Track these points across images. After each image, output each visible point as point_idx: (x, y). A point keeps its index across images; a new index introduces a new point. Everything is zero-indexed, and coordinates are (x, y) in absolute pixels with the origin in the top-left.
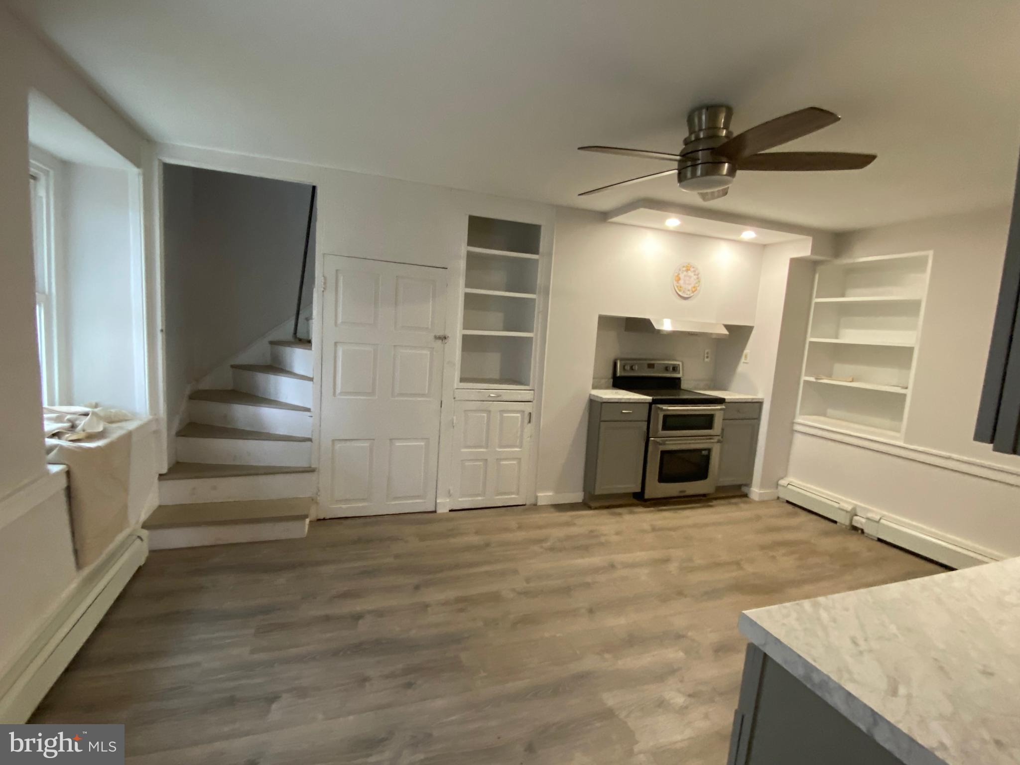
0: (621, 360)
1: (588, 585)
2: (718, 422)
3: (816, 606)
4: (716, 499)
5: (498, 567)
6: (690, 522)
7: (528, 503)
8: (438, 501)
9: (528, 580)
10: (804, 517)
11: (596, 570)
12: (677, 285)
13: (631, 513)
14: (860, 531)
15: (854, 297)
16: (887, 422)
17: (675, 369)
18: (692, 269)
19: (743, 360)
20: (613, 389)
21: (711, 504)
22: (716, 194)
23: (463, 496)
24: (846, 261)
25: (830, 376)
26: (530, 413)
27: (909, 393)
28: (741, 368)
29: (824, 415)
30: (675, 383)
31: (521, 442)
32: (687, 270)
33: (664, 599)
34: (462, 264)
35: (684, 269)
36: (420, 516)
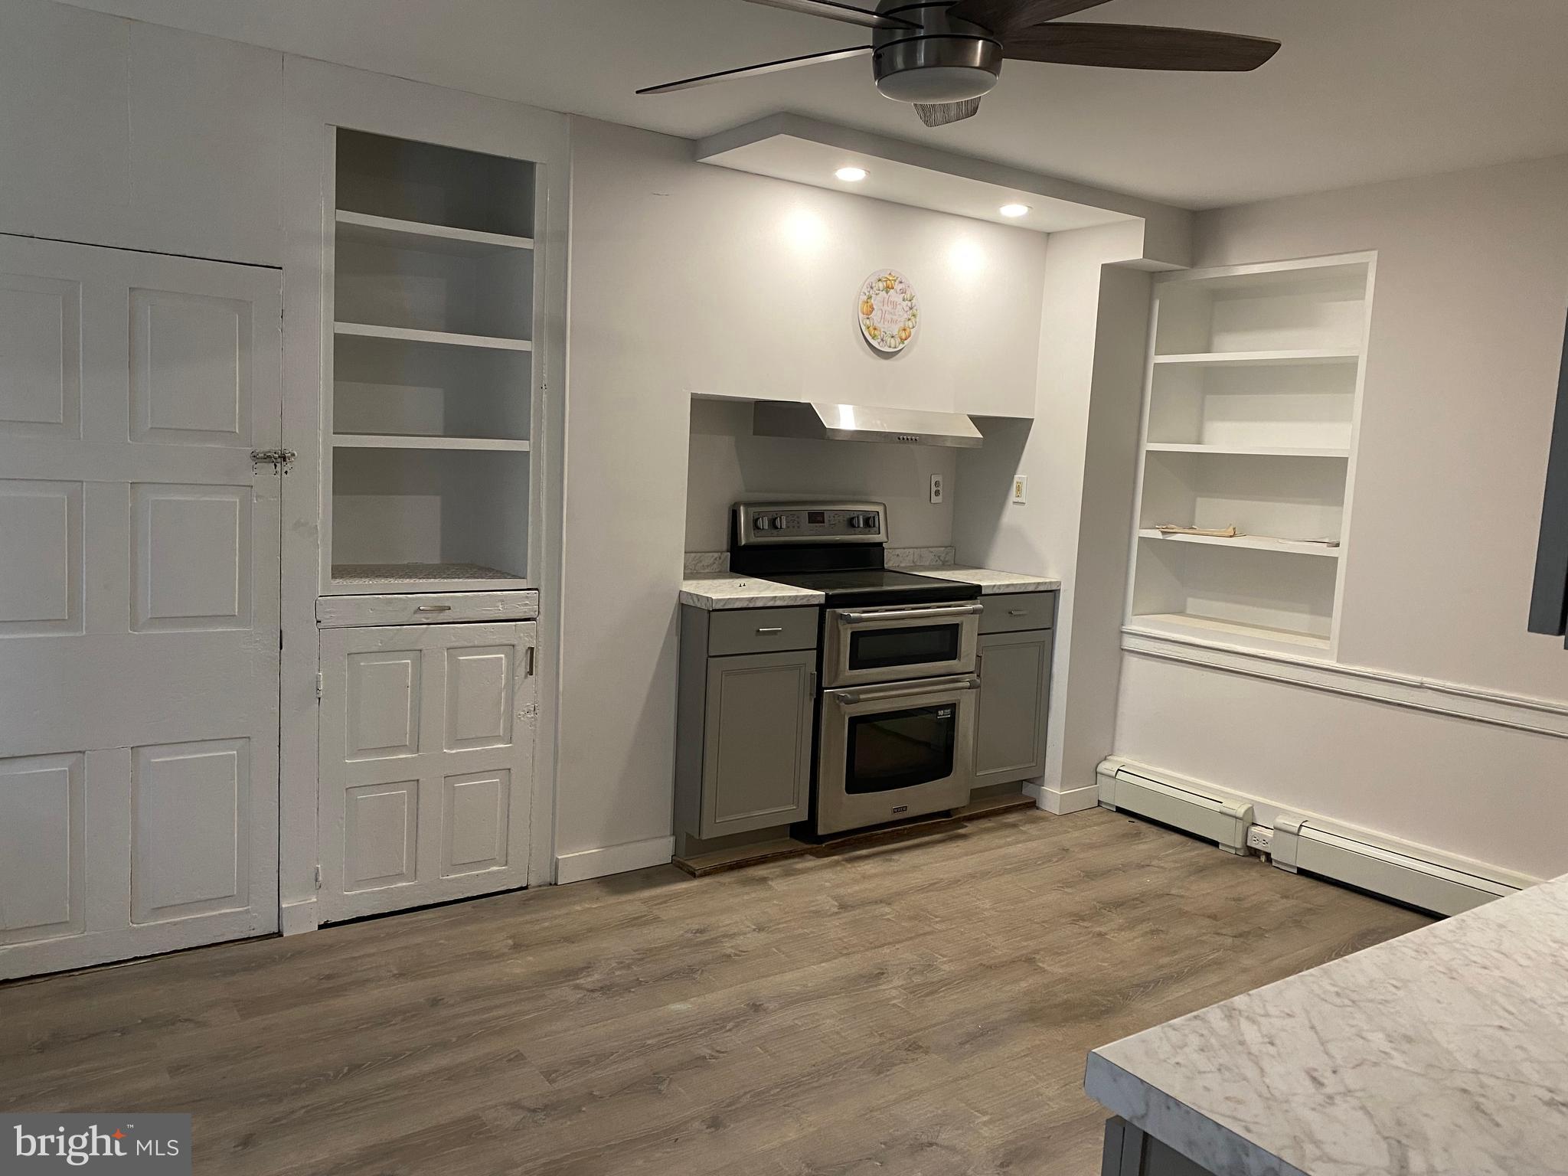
0: (748, 505)
1: (699, 1063)
2: (968, 642)
3: (1230, 1015)
4: (971, 819)
5: (468, 1055)
6: (917, 879)
7: (533, 882)
8: (284, 905)
9: (549, 1074)
10: (1152, 842)
11: (720, 1022)
12: (868, 322)
13: (788, 873)
14: (1263, 858)
15: (1231, 351)
16: (1302, 619)
17: (870, 522)
18: (898, 287)
19: (1013, 497)
20: (732, 578)
21: (961, 831)
22: (953, 113)
23: (359, 883)
24: (1212, 273)
25: (1190, 527)
26: (532, 649)
27: (1341, 554)
28: (1011, 515)
29: (1181, 612)
30: (869, 557)
31: (510, 729)
32: (888, 289)
33: (881, 1066)
34: (325, 258)
35: (881, 285)
36: (235, 951)
